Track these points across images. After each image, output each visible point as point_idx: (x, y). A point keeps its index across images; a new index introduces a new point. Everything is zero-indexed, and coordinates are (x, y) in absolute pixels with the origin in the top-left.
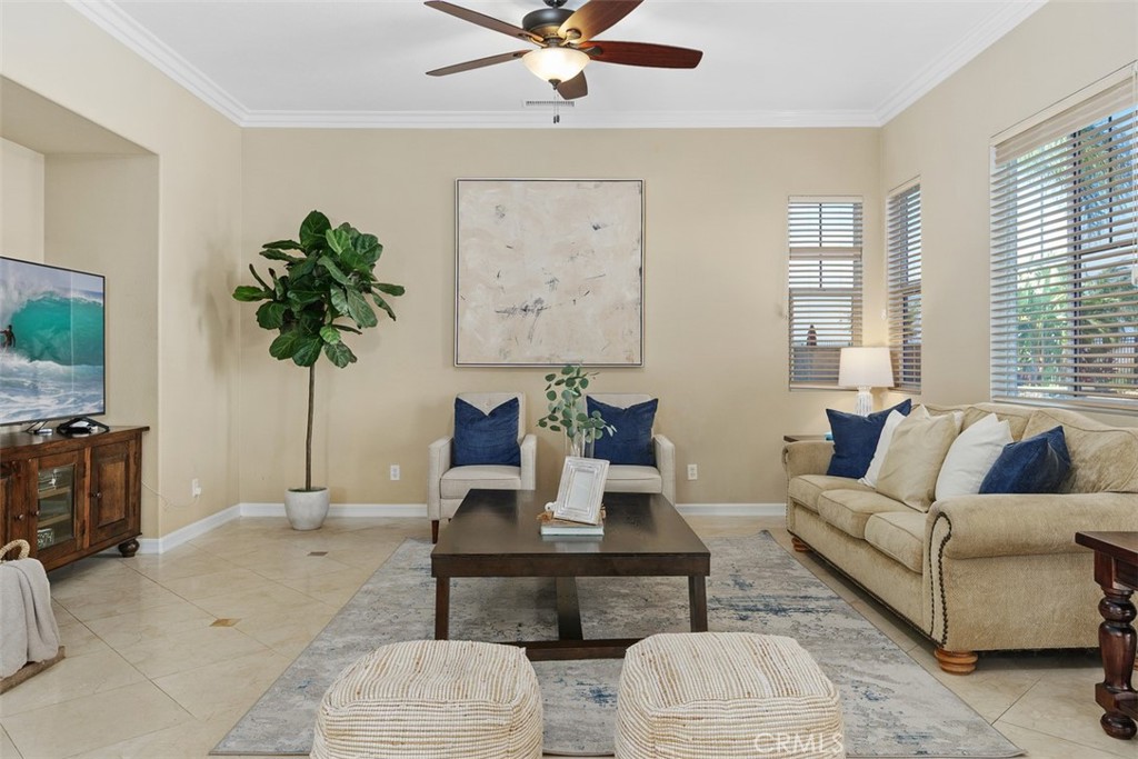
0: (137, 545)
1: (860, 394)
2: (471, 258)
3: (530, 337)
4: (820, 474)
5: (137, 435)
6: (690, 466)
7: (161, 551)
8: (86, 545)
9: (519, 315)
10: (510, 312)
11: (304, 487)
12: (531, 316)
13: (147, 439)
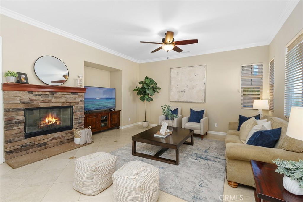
0: (119, 127)
1: (259, 111)
2: (173, 82)
3: (183, 97)
4: (236, 130)
5: (119, 111)
6: (216, 124)
7: (122, 128)
8: (109, 127)
9: (181, 92)
10: (179, 92)
11: (145, 120)
12: (183, 93)
13: (120, 112)
